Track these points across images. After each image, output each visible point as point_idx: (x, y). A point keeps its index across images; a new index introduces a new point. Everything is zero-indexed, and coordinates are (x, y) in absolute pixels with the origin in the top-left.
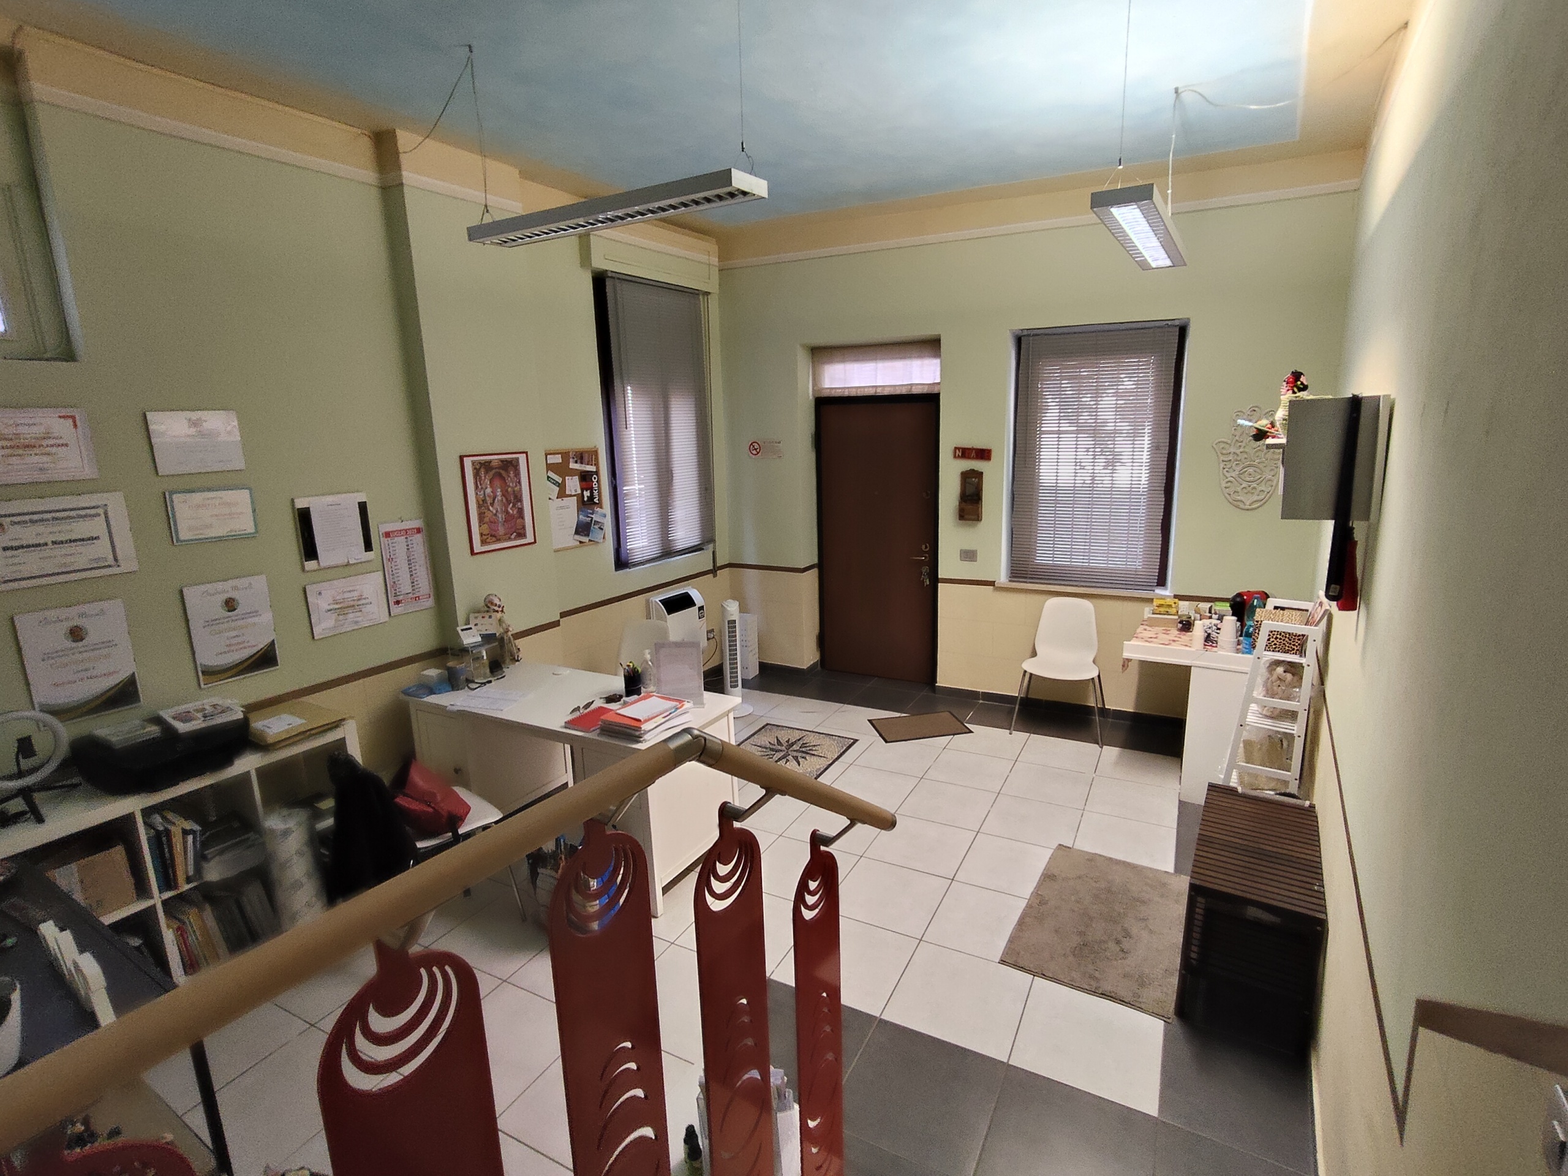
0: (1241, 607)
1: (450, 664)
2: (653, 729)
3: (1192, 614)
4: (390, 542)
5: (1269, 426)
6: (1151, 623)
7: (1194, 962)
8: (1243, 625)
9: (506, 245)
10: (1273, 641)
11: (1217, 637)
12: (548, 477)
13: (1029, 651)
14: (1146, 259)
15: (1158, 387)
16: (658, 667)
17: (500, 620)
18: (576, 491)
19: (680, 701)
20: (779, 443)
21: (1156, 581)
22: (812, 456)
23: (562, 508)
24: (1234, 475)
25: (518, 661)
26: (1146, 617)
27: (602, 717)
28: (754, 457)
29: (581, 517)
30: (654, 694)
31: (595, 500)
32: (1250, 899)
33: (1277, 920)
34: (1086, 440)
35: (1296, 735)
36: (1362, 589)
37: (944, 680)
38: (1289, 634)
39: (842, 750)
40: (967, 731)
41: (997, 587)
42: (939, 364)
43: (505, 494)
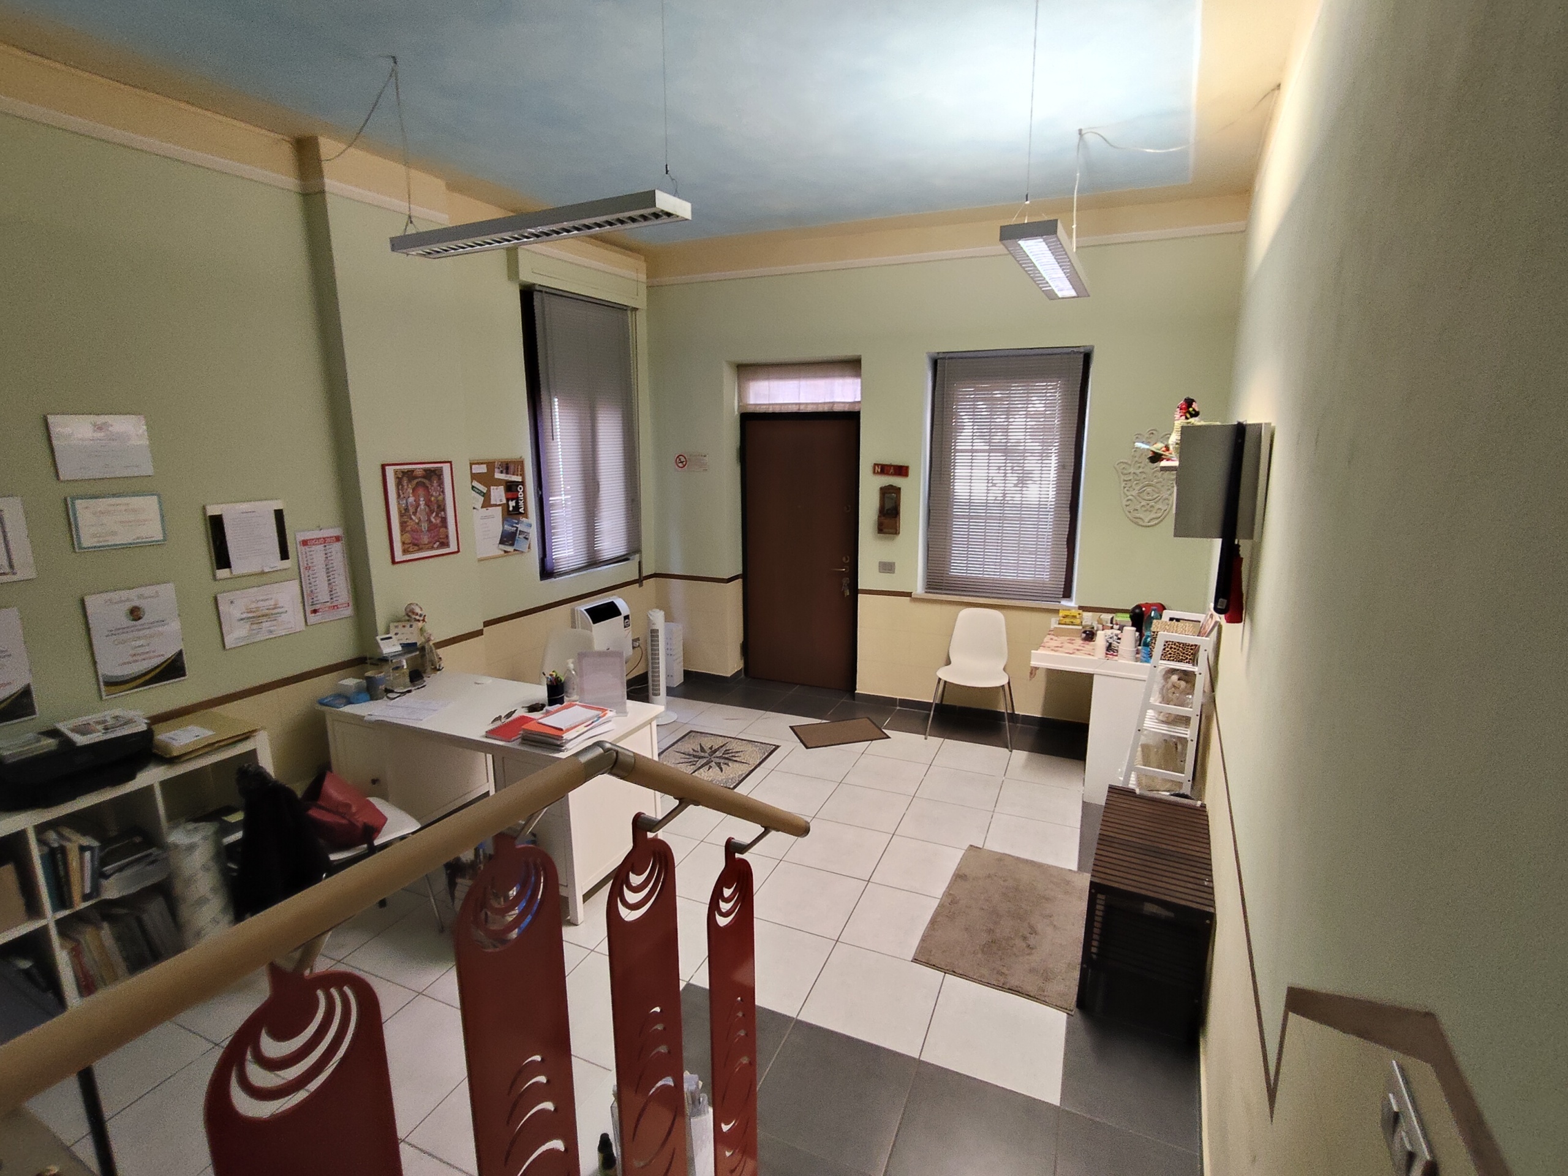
0: (1140, 618)
1: (368, 674)
2: (575, 738)
3: (1095, 625)
4: (308, 549)
5: (1164, 449)
6: (1057, 633)
7: (1094, 956)
8: (1141, 635)
9: (431, 256)
10: (1168, 651)
11: (1118, 647)
12: (473, 487)
13: (944, 660)
14: (1052, 290)
15: (1065, 410)
16: (581, 677)
17: (421, 629)
18: (501, 501)
19: (603, 710)
20: (705, 456)
21: (1062, 593)
22: (738, 469)
23: (486, 517)
24: (1133, 494)
25: (439, 670)
26: (1052, 627)
27: (524, 726)
28: (680, 469)
29: (506, 526)
30: (577, 703)
31: (520, 510)
32: (1149, 897)
33: (1171, 914)
34: (998, 459)
35: (1189, 740)
36: (1246, 603)
37: (866, 684)
38: (1183, 644)
39: (764, 757)
40: (885, 736)
41: (914, 598)
42: (860, 383)
43: (428, 503)
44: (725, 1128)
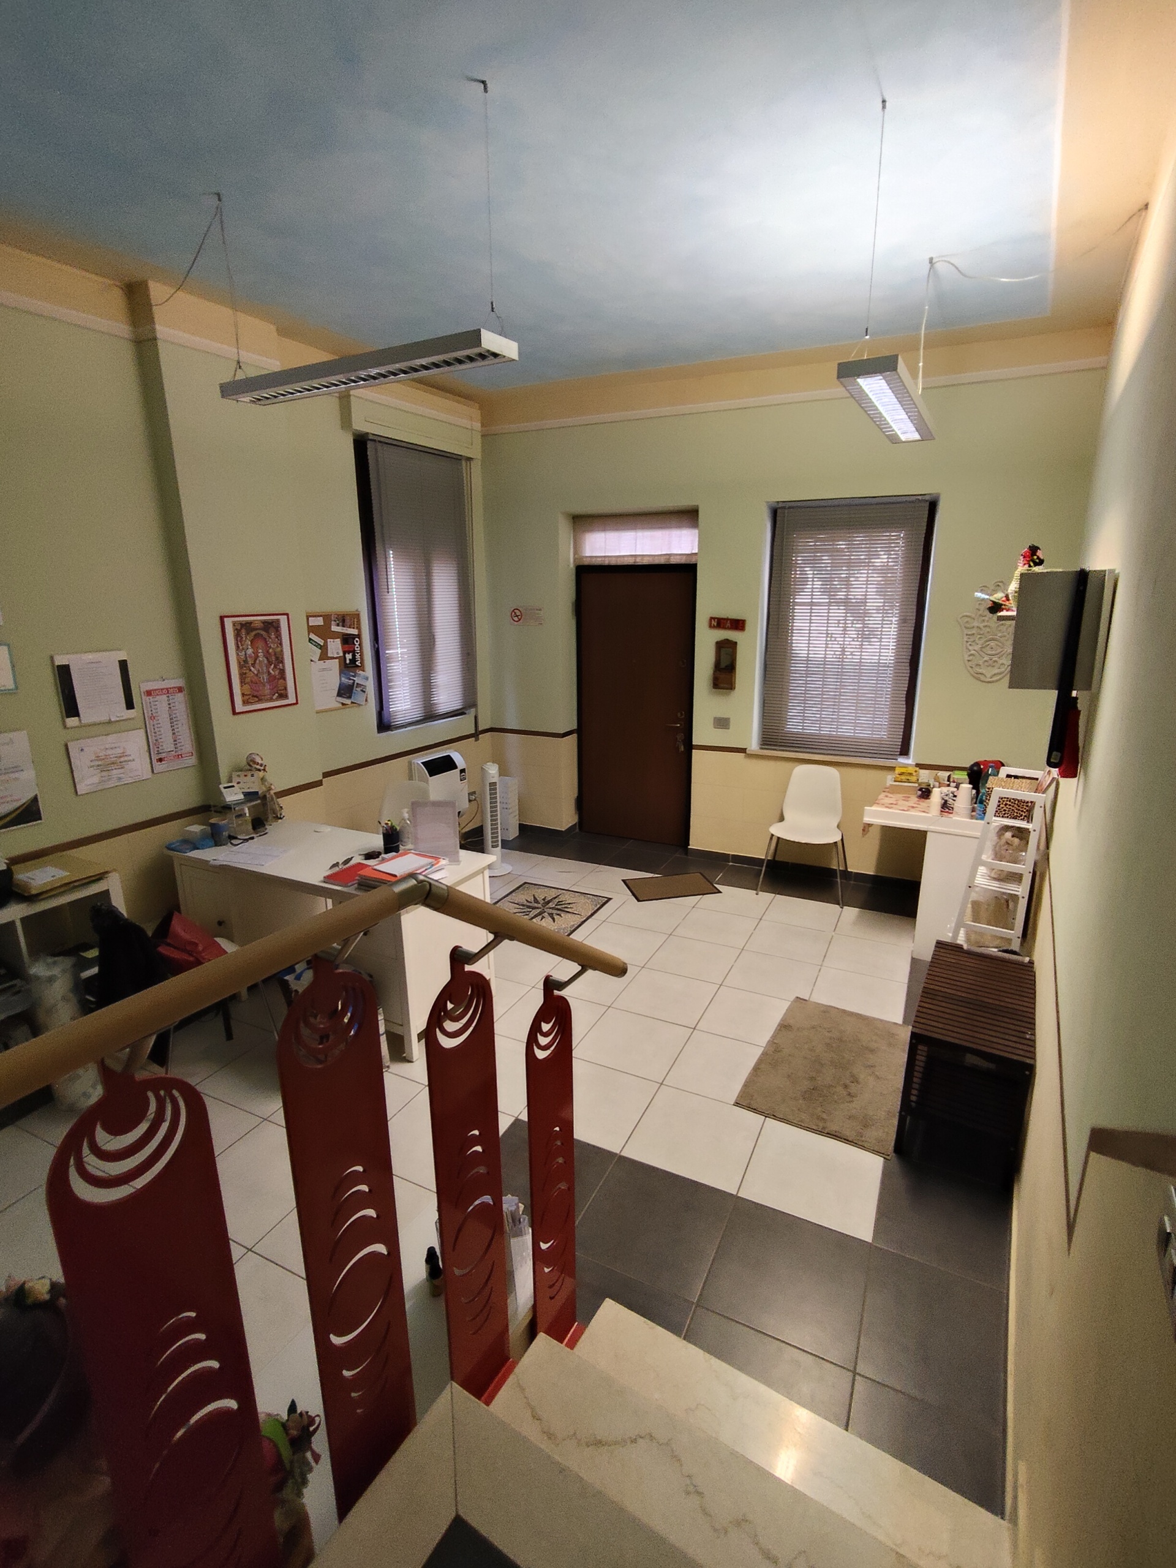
0: (977, 775)
1: (212, 821)
3: (932, 782)
4: (152, 700)
5: (1004, 599)
6: (892, 790)
7: (913, 1104)
8: (978, 793)
9: (262, 402)
10: (1002, 808)
11: (953, 804)
12: (310, 639)
13: (778, 816)
14: (896, 433)
15: (907, 560)
16: (415, 826)
17: (262, 779)
18: (338, 653)
19: (437, 858)
20: (540, 610)
21: (899, 750)
22: (573, 623)
23: (324, 670)
24: (976, 649)
25: (281, 818)
26: (888, 785)
27: (360, 873)
28: (516, 623)
29: (343, 679)
30: (412, 851)
31: (357, 663)
32: (969, 1048)
33: (992, 1066)
34: (838, 612)
35: (1020, 896)
36: (1082, 756)
37: (697, 842)
38: (1018, 801)
39: (596, 908)
40: (717, 891)
41: (748, 754)
42: (697, 535)
43: (267, 655)
44: (544, 1246)
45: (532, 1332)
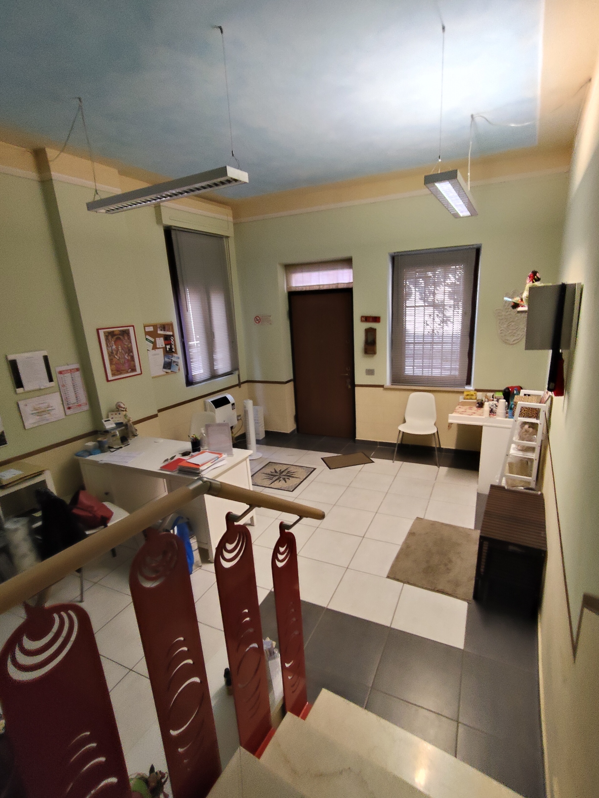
0: (508, 394)
1: (99, 439)
2: (206, 469)
3: (484, 399)
4: (62, 376)
5: (520, 301)
6: (463, 404)
7: (483, 572)
8: (508, 404)
9: (110, 212)
10: (523, 412)
11: (496, 410)
12: (147, 339)
13: (402, 420)
14: (457, 212)
15: (465, 280)
16: (208, 437)
17: (125, 415)
18: (162, 345)
19: (220, 454)
20: (270, 316)
21: (465, 382)
22: (288, 323)
23: (155, 355)
24: (504, 327)
25: (136, 436)
26: (460, 401)
27: (179, 464)
28: (256, 324)
29: (166, 359)
30: (207, 450)
31: (173, 350)
32: (510, 542)
33: (523, 551)
34: (430, 310)
35: (534, 459)
36: (566, 385)
37: (360, 436)
38: (531, 408)
39: (308, 474)
40: (371, 462)
41: (385, 388)
42: (352, 272)
43: (124, 349)
44: (287, 665)
45: (283, 712)
